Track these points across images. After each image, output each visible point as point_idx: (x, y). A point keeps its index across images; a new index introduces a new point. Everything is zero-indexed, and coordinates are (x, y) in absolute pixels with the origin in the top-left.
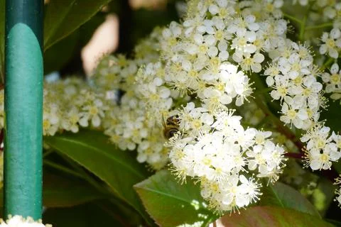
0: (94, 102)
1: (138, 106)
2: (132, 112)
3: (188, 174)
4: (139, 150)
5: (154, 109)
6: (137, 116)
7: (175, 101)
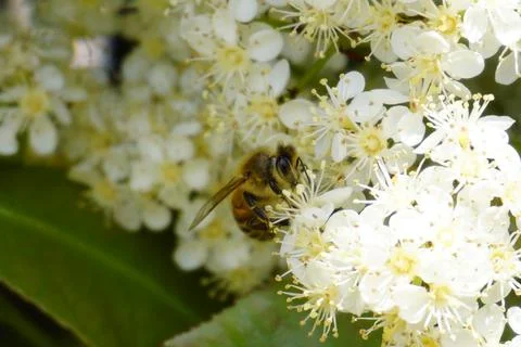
0: (38, 77)
1: (177, 89)
2: (160, 108)
3: (341, 308)
7: (296, 71)
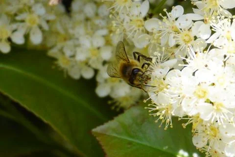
0: (33, 9)
1: (97, 15)
2: (89, 23)
3: (173, 115)
4: (99, 79)
5: (121, 16)
6: (95, 28)
7: (152, 6)
